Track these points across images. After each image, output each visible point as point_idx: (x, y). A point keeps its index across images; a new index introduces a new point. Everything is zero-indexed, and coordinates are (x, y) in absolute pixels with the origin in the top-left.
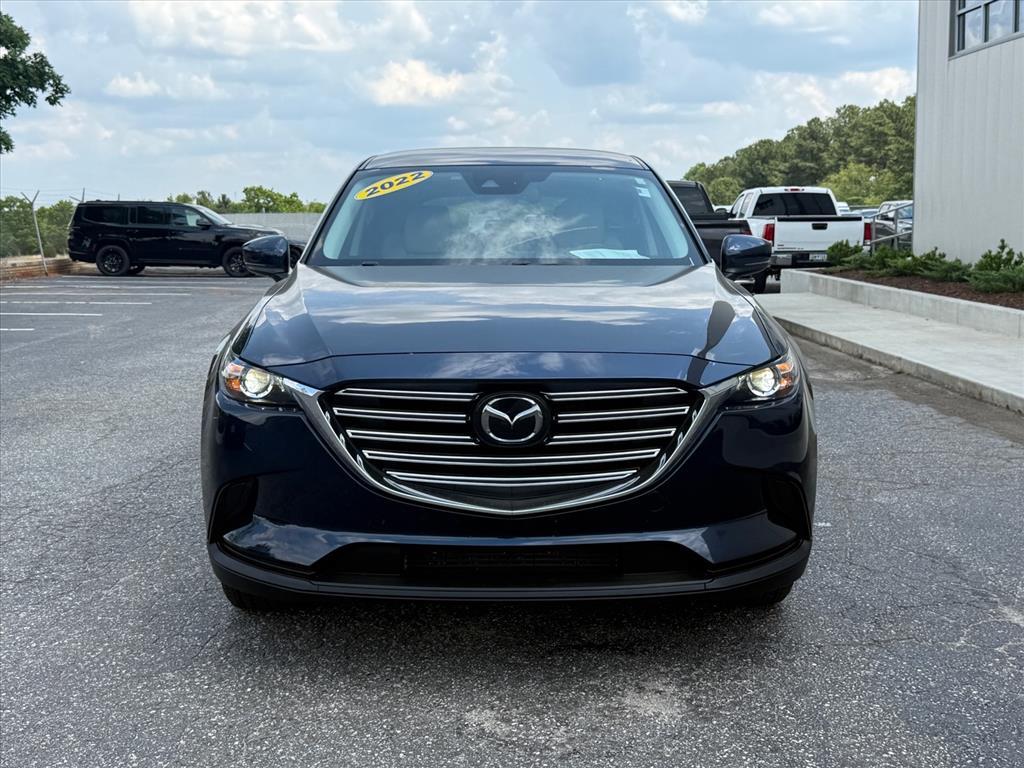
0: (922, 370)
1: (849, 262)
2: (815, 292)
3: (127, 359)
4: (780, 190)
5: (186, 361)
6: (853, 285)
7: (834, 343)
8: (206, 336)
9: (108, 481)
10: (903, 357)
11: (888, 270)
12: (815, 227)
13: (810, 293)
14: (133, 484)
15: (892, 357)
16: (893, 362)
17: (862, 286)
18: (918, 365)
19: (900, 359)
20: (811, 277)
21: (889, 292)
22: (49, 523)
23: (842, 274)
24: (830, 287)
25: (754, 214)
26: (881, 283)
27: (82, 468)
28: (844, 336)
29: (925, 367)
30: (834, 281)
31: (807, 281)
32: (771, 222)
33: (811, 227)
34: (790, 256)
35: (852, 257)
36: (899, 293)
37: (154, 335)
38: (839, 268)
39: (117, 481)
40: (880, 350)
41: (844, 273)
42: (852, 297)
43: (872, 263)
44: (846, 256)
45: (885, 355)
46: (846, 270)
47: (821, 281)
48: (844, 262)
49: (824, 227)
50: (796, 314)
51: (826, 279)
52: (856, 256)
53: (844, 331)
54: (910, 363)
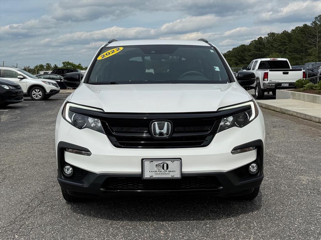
2: (293, 99)
3: (16, 133)
4: (268, 59)
5: (42, 133)
6: (314, 96)
8: (51, 120)
12: (284, 73)
13: (291, 99)
20: (291, 92)
23: (304, 91)
24: (301, 97)
25: (258, 69)
32: (266, 71)
33: (282, 73)
37: (29, 120)
41: (305, 91)
42: (314, 101)
48: (304, 87)
49: (287, 73)
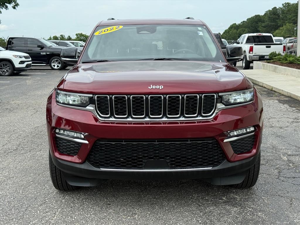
0: (288, 94)
1: (276, 59)
2: (264, 69)
3: (39, 91)
4: (255, 34)
6: (275, 66)
7: (264, 85)
9: (36, 125)
10: (284, 90)
11: (287, 61)
12: (267, 47)
13: (262, 69)
14: (44, 126)
15: (280, 90)
16: (281, 91)
17: (278, 67)
18: (287, 92)
19: (283, 90)
20: (263, 64)
21: (286, 69)
22: (20, 135)
24: (268, 67)
25: (246, 43)
26: (284, 66)
27: (29, 122)
28: (268, 83)
29: (289, 93)
30: (270, 65)
31: (261, 65)
32: (252, 45)
33: (265, 47)
34: (258, 56)
35: (276, 57)
36: (289, 69)
38: (272, 61)
39: (39, 125)
40: (277, 88)
41: (273, 63)
42: (275, 70)
43: (283, 59)
44: (275, 57)
45: (279, 89)
46: (275, 62)
47: (265, 65)
48: (274, 59)
49: (270, 47)
50: (255, 76)
51: (267, 65)
52: (278, 57)
53: (268, 82)
54: (286, 92)
